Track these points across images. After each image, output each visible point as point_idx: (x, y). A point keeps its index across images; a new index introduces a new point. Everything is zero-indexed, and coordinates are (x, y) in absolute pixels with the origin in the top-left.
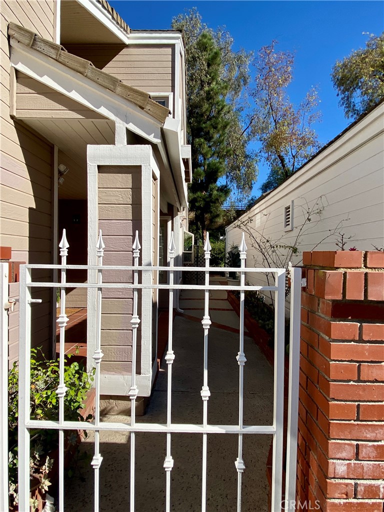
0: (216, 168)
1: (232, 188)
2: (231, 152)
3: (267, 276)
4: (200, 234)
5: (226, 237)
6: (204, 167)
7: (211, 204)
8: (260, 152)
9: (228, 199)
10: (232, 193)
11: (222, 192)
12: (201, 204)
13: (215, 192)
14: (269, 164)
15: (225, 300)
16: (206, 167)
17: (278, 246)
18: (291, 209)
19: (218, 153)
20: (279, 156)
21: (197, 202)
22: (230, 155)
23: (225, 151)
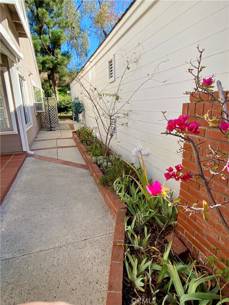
0: (58, 36)
1: (73, 54)
2: (69, 24)
3: (97, 120)
4: (53, 90)
5: (71, 91)
6: (48, 34)
7: (58, 66)
8: (91, 27)
9: (70, 62)
10: (73, 58)
11: (65, 56)
12: (49, 65)
13: (60, 56)
14: (97, 37)
15: (71, 138)
16: (50, 35)
17: (105, 95)
18: (113, 63)
19: (59, 24)
20: (104, 31)
21: (46, 63)
22: (69, 27)
23: (64, 22)
